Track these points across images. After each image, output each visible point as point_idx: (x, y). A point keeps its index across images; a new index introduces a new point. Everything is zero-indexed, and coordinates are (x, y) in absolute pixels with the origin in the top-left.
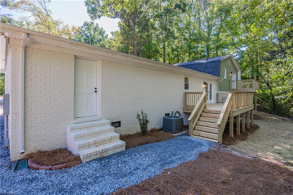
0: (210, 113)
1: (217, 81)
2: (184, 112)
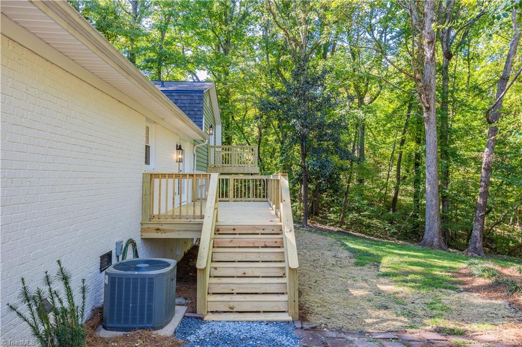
0: (236, 234)
1: (194, 145)
2: (142, 239)
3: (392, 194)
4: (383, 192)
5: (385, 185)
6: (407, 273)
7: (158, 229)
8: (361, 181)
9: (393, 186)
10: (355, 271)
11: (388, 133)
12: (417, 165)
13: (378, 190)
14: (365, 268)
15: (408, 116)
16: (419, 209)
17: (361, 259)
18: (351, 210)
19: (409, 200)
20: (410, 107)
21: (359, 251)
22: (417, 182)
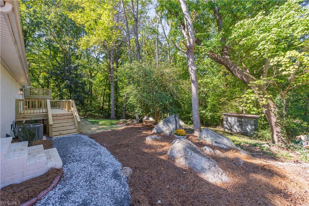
0: (57, 116)
3: (102, 105)
4: (99, 105)
5: (99, 103)
6: (106, 124)
7: (24, 118)
8: (91, 102)
9: (102, 103)
10: (92, 125)
11: (100, 86)
12: (109, 97)
13: (97, 104)
14: (95, 125)
15: (107, 82)
16: (109, 109)
17: (93, 123)
18: (88, 111)
19: (107, 107)
20: (107, 80)
21: (92, 121)
22: (109, 101)
